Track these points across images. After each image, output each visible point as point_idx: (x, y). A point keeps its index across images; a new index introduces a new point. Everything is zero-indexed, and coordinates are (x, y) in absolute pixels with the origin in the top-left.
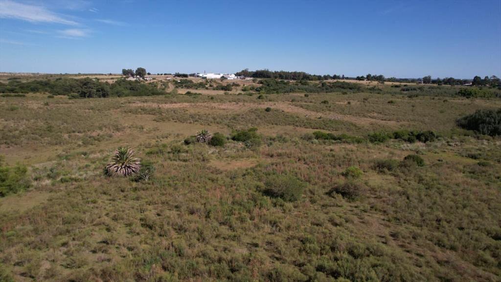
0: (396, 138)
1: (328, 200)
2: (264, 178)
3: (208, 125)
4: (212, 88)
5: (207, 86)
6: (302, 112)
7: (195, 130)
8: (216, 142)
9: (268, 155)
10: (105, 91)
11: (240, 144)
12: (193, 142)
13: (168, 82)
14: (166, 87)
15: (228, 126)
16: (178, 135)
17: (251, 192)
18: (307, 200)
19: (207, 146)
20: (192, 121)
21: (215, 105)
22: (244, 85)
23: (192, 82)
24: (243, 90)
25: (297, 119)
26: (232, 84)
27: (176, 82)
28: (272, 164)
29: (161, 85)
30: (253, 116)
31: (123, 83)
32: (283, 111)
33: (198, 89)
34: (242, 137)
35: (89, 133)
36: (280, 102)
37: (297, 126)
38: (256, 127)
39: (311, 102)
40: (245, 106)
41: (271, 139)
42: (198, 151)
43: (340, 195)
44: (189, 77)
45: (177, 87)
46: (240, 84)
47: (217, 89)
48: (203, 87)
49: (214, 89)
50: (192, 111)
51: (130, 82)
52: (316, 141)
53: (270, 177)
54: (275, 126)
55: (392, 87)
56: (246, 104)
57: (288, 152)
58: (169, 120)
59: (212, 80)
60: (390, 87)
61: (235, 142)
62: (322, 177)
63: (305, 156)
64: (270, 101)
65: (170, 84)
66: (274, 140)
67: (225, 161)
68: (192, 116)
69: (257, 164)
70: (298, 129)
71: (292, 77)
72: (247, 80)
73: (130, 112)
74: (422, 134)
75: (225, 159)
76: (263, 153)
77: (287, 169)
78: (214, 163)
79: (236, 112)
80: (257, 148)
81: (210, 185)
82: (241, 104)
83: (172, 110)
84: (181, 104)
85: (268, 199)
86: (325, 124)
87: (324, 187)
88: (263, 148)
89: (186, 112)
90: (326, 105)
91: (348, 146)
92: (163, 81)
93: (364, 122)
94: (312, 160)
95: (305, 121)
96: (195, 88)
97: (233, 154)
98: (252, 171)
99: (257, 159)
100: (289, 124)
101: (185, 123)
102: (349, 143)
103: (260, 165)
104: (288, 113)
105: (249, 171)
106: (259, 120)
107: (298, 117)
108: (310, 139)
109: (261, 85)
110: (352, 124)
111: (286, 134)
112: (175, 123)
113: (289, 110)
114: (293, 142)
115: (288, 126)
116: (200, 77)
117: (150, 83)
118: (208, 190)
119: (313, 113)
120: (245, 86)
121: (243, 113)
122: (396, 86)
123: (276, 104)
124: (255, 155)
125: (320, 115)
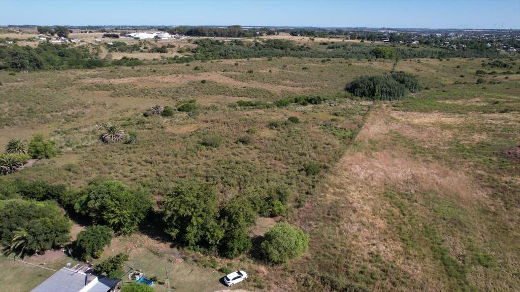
0: (296, 102)
1: (235, 145)
2: (202, 136)
3: (157, 98)
4: (147, 50)
5: (141, 48)
6: (231, 82)
7: (148, 104)
8: (167, 113)
9: (204, 121)
10: (38, 61)
11: (185, 114)
12: (150, 115)
13: (99, 46)
14: (98, 51)
15: (173, 98)
16: (135, 109)
17: (195, 144)
18: (224, 146)
19: (161, 117)
20: (143, 96)
21: (159, 78)
22: (179, 46)
23: (125, 44)
24: (179, 52)
25: (227, 89)
26: (167, 45)
27: (109, 46)
28: (207, 128)
29: (93, 49)
30: (192, 88)
31: (48, 47)
32: (216, 82)
33: (133, 52)
34: (185, 109)
35: (65, 112)
36: (213, 72)
37: (227, 95)
38: (195, 98)
39: (239, 72)
40: (184, 78)
41: (206, 108)
42: (157, 121)
43: (241, 143)
44: (120, 37)
45: (110, 51)
46: (175, 45)
47: (152, 51)
48: (138, 50)
49: (149, 52)
50: (140, 86)
51: (56, 46)
52: (238, 107)
53: (206, 136)
54: (209, 96)
55: (320, 44)
56: (185, 76)
57: (218, 118)
58: (124, 96)
59: (145, 40)
60: (318, 45)
61: (181, 112)
62: (235, 134)
63: (228, 121)
64: (205, 71)
65: (102, 48)
66: (209, 109)
67: (176, 128)
68: (142, 91)
69: (198, 128)
70: (227, 97)
71: (228, 34)
72: (182, 40)
73: (86, 89)
74: (313, 99)
75: (176, 126)
76: (201, 120)
77: (216, 130)
78: (169, 129)
79: (177, 84)
80: (197, 116)
81: (172, 142)
82: (180, 76)
83: (123, 86)
84: (129, 78)
85: (204, 147)
86: (248, 92)
87: (234, 139)
88: (201, 116)
89: (136, 87)
90: (251, 74)
91: (259, 111)
92: (94, 43)
93: (277, 89)
94: (232, 123)
95: (233, 90)
96: (129, 52)
97: (181, 122)
98: (195, 133)
99: (198, 125)
100: (221, 94)
101: (137, 98)
102: (261, 108)
103: (199, 129)
104: (220, 84)
105: (193, 133)
106: (197, 92)
107: (228, 87)
108: (235, 106)
109: (197, 45)
110: (268, 92)
111: (218, 103)
112: (129, 98)
113: (221, 81)
114: (222, 110)
115: (220, 96)
116: (132, 37)
117: (80, 47)
118: (172, 145)
119: (240, 83)
120: (181, 47)
121: (184, 86)
122: (324, 44)
123: (211, 75)
124: (196, 122)
125: (245, 84)
